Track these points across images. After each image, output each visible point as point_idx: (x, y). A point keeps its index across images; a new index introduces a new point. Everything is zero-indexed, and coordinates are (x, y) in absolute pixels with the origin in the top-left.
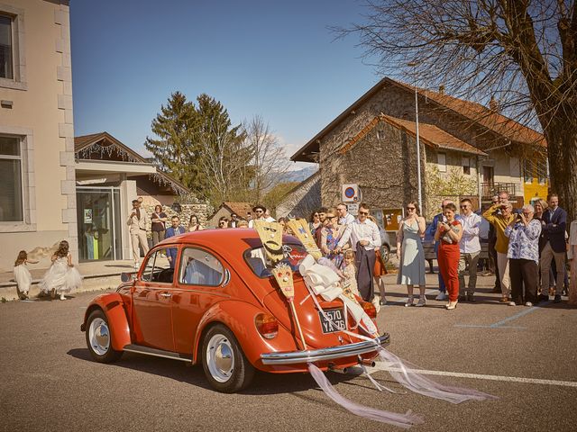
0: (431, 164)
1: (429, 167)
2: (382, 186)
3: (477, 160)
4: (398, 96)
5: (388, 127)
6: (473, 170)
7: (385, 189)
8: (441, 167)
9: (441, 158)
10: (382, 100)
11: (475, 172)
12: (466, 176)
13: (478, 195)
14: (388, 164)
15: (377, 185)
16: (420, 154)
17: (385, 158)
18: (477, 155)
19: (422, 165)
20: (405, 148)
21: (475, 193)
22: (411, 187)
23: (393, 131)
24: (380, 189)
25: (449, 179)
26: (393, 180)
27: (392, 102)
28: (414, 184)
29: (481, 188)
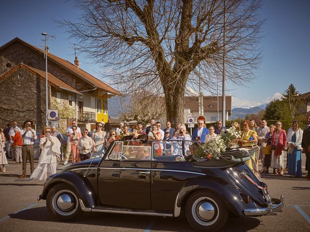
0: (54, 98)
1: (52, 99)
2: (21, 110)
3: (76, 97)
4: (24, 51)
5: (26, 71)
6: (73, 103)
7: (23, 112)
8: (59, 100)
9: (58, 94)
10: (13, 52)
11: (74, 104)
12: (70, 106)
13: (76, 119)
14: (25, 96)
15: (17, 109)
16: (48, 91)
17: (24, 92)
18: (76, 94)
19: (49, 98)
20: (38, 87)
21: (74, 117)
22: (41, 112)
23: (30, 75)
24: (20, 112)
25: (62, 107)
26: (29, 106)
27: (20, 54)
28: (43, 110)
29: (77, 114)
